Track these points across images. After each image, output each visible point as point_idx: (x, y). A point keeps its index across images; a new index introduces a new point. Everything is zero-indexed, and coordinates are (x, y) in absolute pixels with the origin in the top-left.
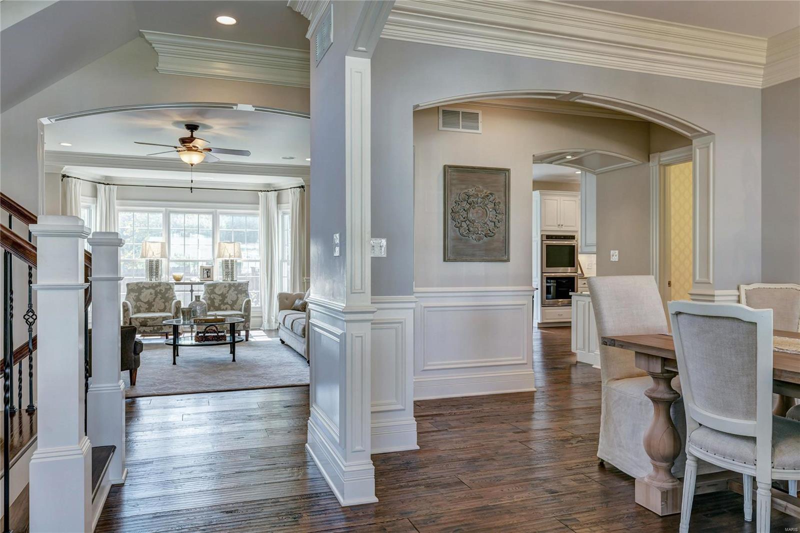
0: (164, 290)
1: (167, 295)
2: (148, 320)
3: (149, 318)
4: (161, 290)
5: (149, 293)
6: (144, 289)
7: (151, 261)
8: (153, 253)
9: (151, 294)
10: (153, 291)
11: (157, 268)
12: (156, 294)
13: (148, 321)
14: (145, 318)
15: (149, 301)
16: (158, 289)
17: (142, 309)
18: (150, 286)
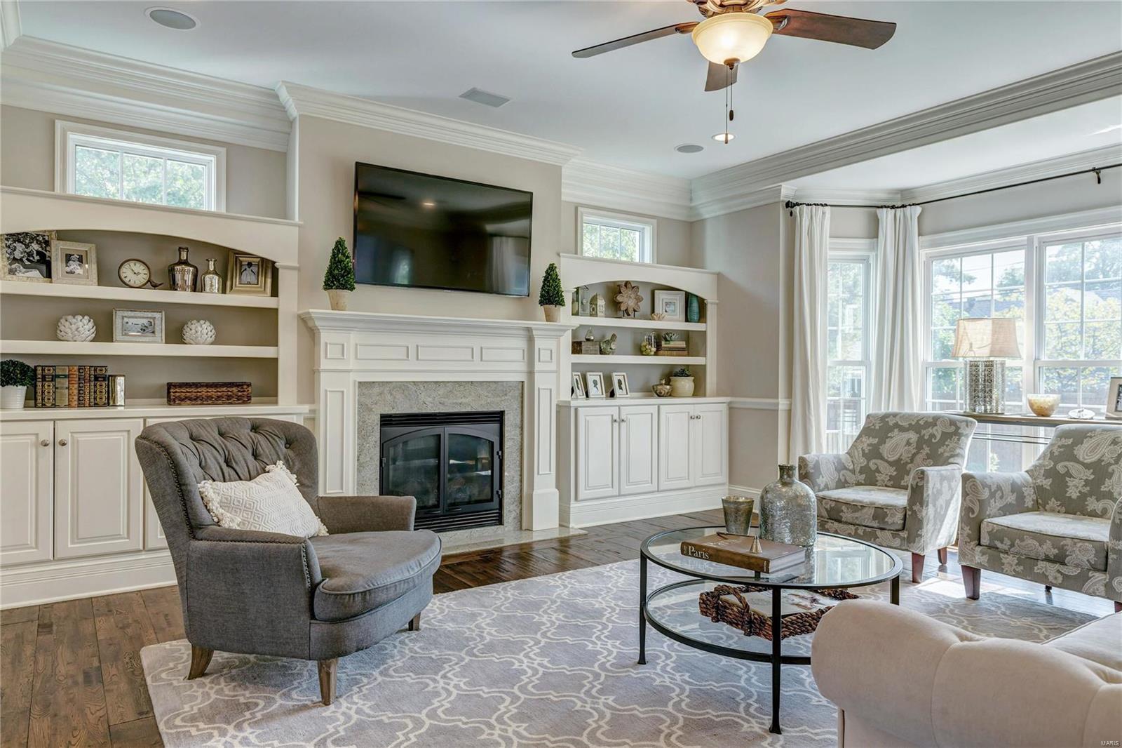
0: (938, 437)
1: (940, 450)
2: (844, 508)
3: (847, 504)
4: (933, 436)
5: (904, 443)
6: (896, 430)
7: (974, 365)
8: (971, 344)
9: (908, 443)
10: (913, 437)
11: (989, 380)
12: (921, 443)
13: (842, 511)
14: (837, 501)
15: (899, 460)
16: (926, 433)
17: (879, 477)
18: (910, 425)
